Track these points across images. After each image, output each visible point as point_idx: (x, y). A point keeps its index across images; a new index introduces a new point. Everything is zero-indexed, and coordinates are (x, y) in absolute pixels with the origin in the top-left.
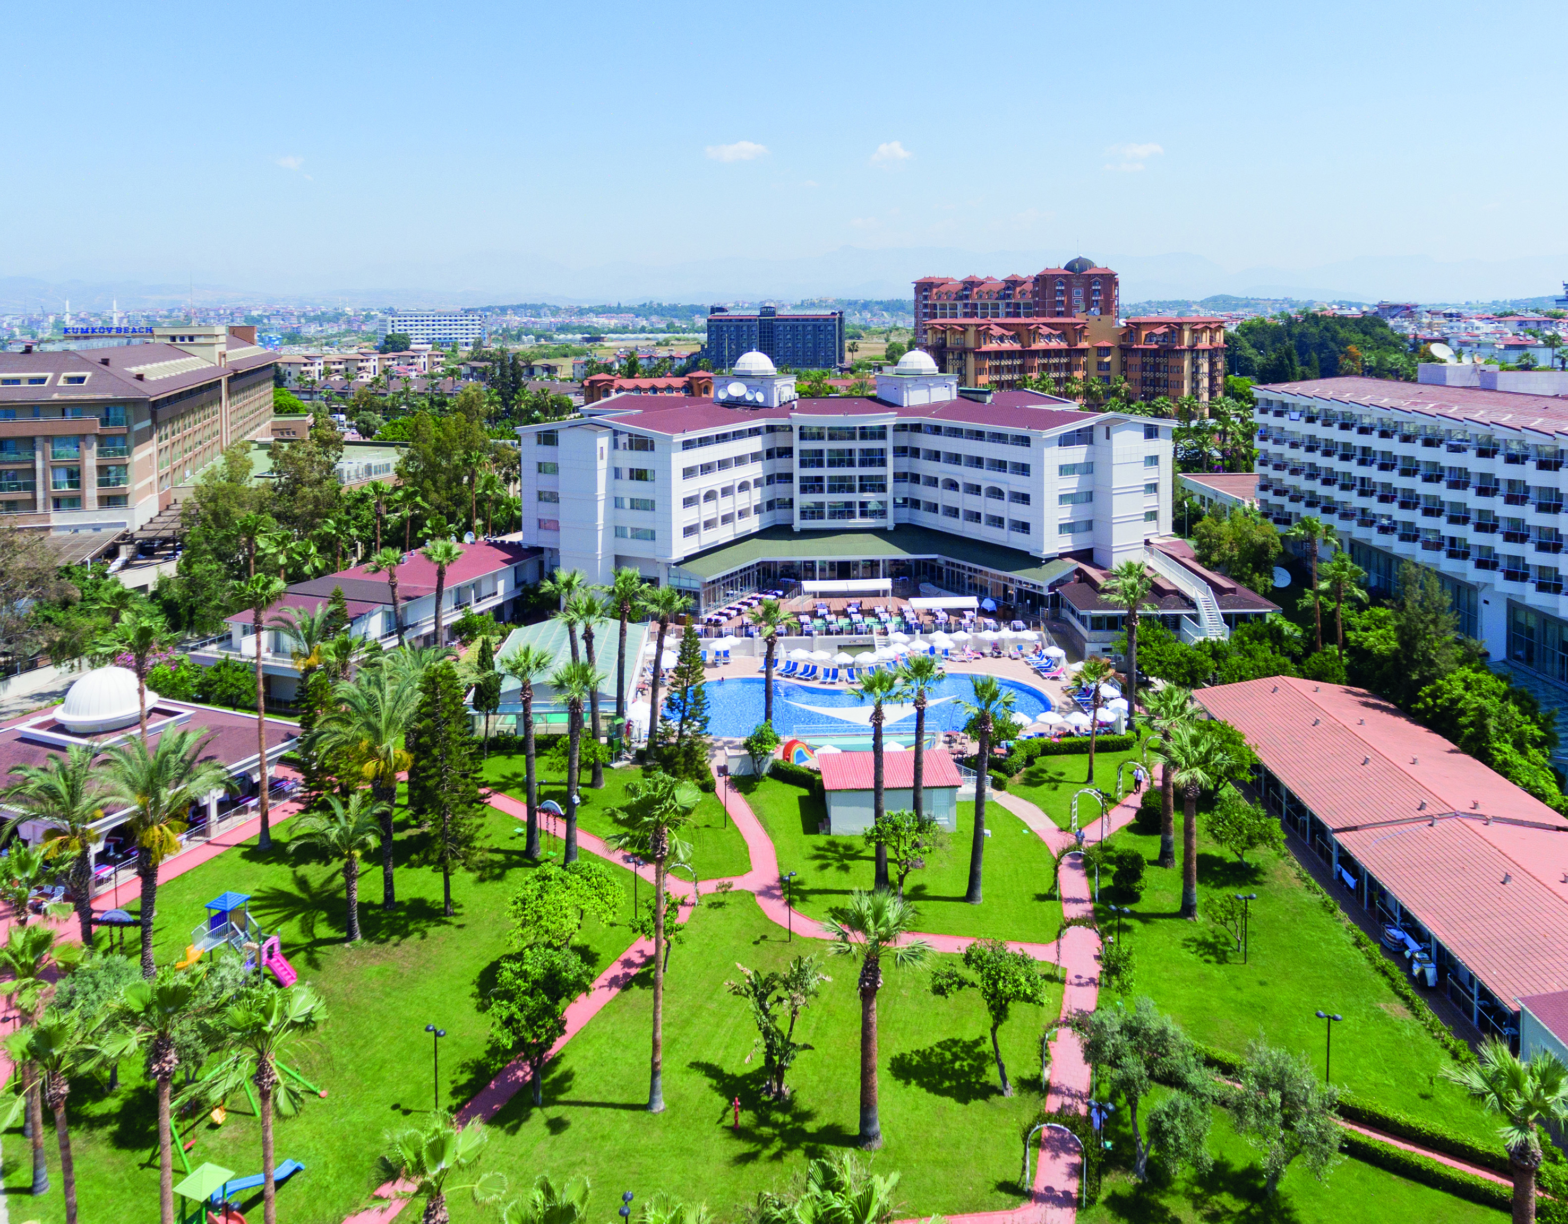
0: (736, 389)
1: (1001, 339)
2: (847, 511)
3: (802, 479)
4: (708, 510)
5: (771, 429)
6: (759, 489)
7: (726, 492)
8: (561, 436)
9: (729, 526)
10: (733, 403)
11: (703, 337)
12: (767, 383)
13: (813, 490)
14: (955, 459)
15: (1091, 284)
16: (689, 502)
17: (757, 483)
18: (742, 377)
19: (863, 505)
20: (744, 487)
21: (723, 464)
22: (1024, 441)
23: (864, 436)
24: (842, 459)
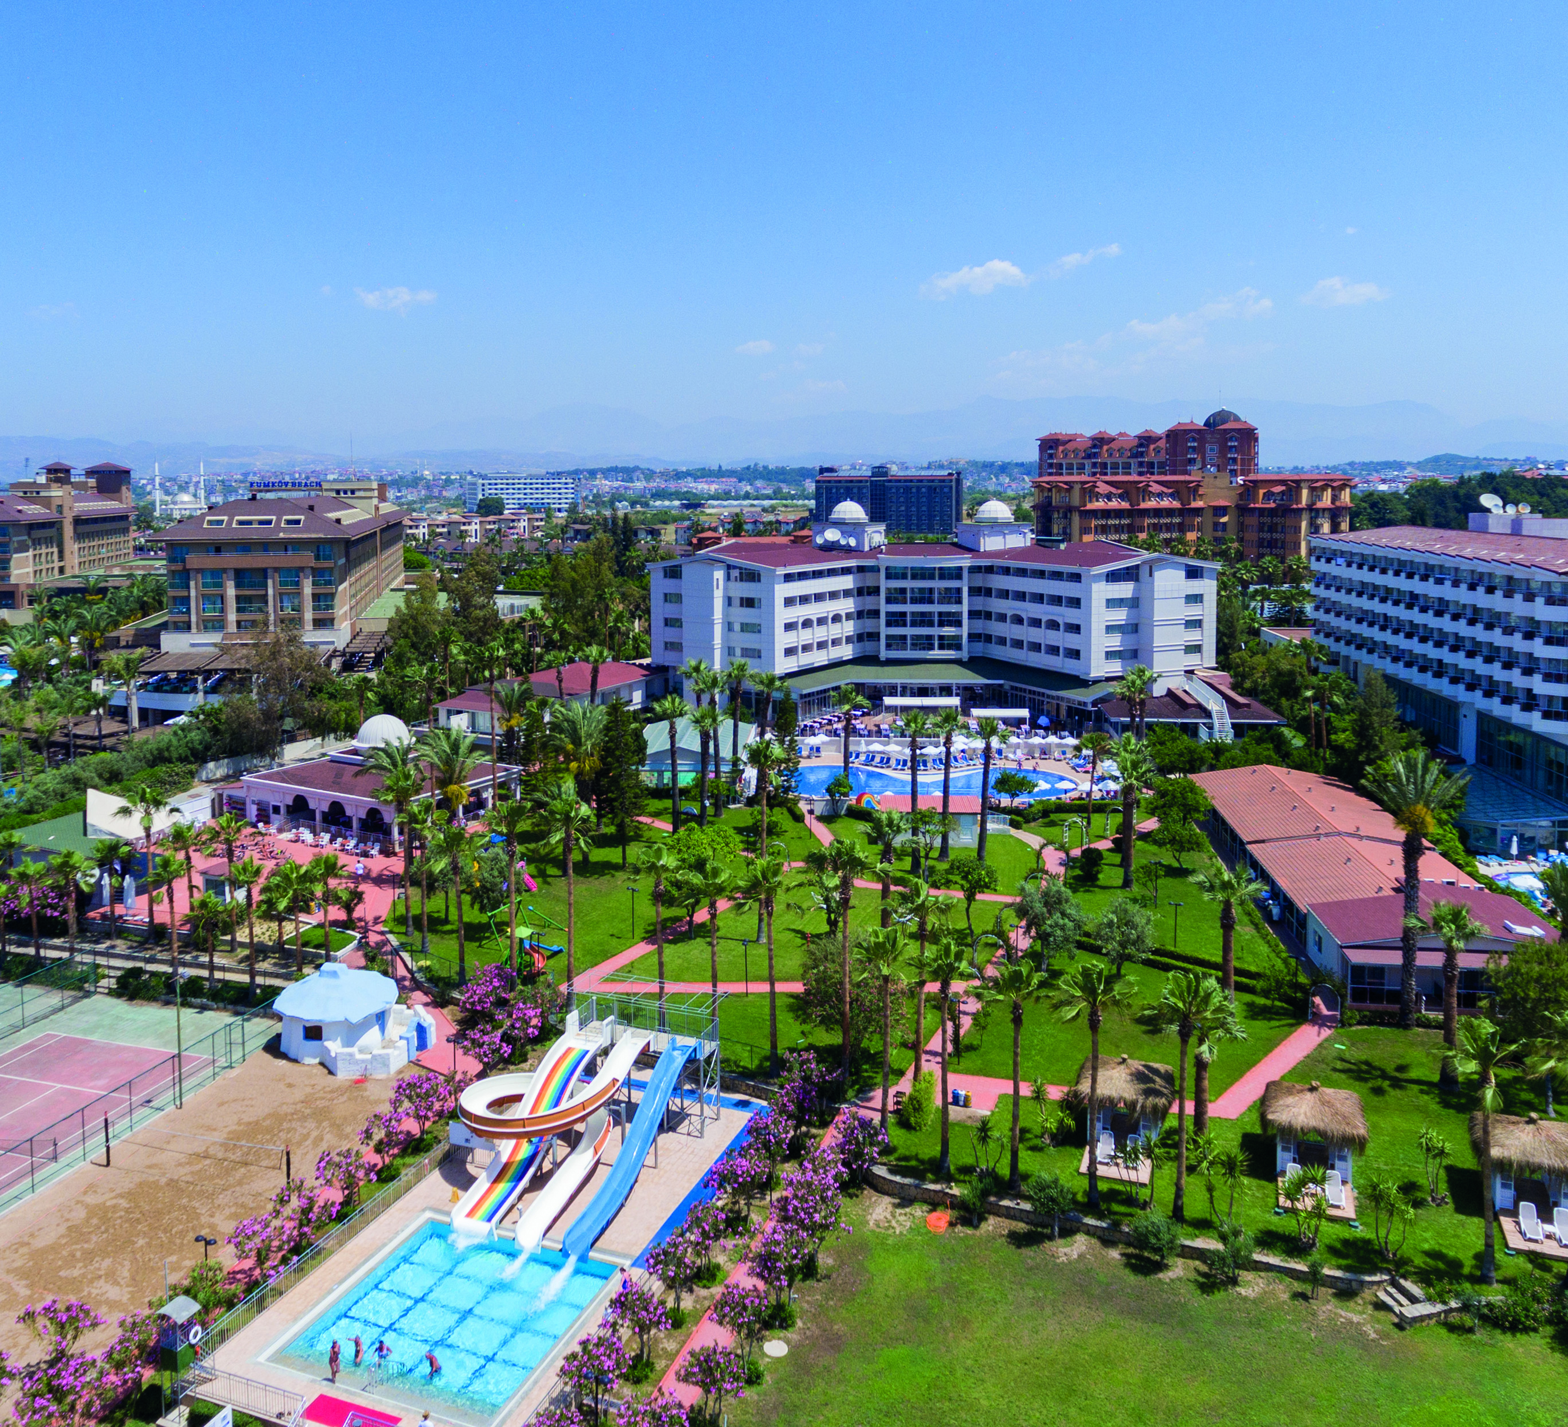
0: (832, 535)
1: (1109, 497)
2: (926, 643)
3: (888, 614)
4: (805, 636)
5: (861, 569)
6: (851, 622)
7: (821, 621)
8: (685, 571)
9: (824, 652)
10: (830, 548)
11: (812, 503)
12: (858, 530)
13: (897, 624)
14: (1021, 596)
15: (1227, 440)
16: (789, 627)
17: (849, 616)
18: (838, 524)
19: (941, 638)
20: (836, 618)
21: (819, 597)
22: (1076, 578)
23: (942, 577)
24: (925, 597)
